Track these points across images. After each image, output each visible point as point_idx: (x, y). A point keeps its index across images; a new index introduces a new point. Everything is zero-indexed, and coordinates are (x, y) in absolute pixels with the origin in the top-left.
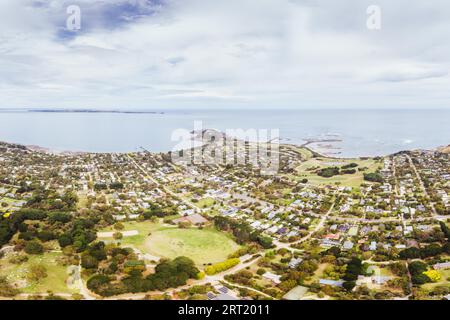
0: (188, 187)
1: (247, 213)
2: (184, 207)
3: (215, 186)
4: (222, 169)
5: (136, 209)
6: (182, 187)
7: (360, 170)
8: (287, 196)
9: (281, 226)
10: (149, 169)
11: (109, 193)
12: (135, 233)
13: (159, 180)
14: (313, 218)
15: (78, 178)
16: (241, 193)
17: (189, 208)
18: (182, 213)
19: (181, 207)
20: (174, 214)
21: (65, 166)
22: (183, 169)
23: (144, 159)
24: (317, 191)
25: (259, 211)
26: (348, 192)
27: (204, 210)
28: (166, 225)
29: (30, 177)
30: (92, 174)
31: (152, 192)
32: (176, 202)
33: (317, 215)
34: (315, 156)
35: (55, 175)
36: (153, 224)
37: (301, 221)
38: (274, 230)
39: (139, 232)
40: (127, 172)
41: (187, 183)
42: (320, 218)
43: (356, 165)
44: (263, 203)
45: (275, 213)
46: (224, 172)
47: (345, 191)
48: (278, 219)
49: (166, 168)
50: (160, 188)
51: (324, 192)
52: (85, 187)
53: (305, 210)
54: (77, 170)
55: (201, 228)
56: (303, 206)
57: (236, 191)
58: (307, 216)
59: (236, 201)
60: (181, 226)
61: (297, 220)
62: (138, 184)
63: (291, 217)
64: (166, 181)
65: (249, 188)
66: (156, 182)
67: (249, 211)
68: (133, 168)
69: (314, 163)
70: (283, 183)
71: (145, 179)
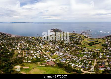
0: (49, 50)
1: (69, 61)
2: (48, 58)
3: (58, 50)
4: (60, 43)
5: (31, 58)
6: (48, 50)
7: (100, 43)
8: (81, 54)
9: (82, 65)
10: (39, 43)
11: (25, 51)
12: (28, 67)
13: (41, 47)
14: (92, 61)
15: (17, 45)
16: (66, 53)
17: (49, 59)
18: (46, 61)
19: (47, 58)
20: (44, 61)
21: (15, 41)
22: (48, 43)
23: (37, 39)
24: (90, 51)
25: (73, 60)
26: (99, 51)
27: (54, 60)
28: (40, 65)
29: (4, 44)
30: (22, 44)
31: (38, 52)
32: (45, 56)
33: (93, 60)
34: (86, 37)
35: (11, 44)
36: (35, 65)
37: (88, 62)
38: (80, 66)
39: (30, 67)
40: (32, 44)
41: (49, 48)
42: (94, 61)
43: (98, 41)
44: (74, 57)
45: (79, 60)
46: (60, 45)
47: (98, 51)
48: (80, 63)
49: (43, 43)
50: (41, 50)
51: (92, 51)
52: (19, 49)
53: (88, 58)
54: (18, 43)
55: (53, 67)
56: (87, 57)
57: (64, 52)
58: (90, 61)
59: (65, 56)
60: (46, 66)
61: (87, 62)
62: (34, 49)
63: (84, 61)
64: (43, 47)
65: (69, 51)
66: (40, 48)
67: (70, 60)
68: (34, 42)
69: (86, 40)
70: (78, 49)
71: (37, 47)
